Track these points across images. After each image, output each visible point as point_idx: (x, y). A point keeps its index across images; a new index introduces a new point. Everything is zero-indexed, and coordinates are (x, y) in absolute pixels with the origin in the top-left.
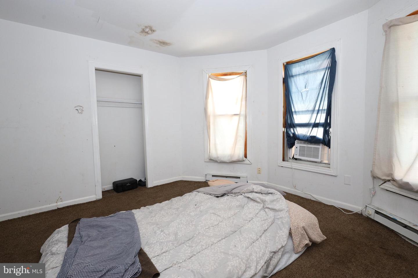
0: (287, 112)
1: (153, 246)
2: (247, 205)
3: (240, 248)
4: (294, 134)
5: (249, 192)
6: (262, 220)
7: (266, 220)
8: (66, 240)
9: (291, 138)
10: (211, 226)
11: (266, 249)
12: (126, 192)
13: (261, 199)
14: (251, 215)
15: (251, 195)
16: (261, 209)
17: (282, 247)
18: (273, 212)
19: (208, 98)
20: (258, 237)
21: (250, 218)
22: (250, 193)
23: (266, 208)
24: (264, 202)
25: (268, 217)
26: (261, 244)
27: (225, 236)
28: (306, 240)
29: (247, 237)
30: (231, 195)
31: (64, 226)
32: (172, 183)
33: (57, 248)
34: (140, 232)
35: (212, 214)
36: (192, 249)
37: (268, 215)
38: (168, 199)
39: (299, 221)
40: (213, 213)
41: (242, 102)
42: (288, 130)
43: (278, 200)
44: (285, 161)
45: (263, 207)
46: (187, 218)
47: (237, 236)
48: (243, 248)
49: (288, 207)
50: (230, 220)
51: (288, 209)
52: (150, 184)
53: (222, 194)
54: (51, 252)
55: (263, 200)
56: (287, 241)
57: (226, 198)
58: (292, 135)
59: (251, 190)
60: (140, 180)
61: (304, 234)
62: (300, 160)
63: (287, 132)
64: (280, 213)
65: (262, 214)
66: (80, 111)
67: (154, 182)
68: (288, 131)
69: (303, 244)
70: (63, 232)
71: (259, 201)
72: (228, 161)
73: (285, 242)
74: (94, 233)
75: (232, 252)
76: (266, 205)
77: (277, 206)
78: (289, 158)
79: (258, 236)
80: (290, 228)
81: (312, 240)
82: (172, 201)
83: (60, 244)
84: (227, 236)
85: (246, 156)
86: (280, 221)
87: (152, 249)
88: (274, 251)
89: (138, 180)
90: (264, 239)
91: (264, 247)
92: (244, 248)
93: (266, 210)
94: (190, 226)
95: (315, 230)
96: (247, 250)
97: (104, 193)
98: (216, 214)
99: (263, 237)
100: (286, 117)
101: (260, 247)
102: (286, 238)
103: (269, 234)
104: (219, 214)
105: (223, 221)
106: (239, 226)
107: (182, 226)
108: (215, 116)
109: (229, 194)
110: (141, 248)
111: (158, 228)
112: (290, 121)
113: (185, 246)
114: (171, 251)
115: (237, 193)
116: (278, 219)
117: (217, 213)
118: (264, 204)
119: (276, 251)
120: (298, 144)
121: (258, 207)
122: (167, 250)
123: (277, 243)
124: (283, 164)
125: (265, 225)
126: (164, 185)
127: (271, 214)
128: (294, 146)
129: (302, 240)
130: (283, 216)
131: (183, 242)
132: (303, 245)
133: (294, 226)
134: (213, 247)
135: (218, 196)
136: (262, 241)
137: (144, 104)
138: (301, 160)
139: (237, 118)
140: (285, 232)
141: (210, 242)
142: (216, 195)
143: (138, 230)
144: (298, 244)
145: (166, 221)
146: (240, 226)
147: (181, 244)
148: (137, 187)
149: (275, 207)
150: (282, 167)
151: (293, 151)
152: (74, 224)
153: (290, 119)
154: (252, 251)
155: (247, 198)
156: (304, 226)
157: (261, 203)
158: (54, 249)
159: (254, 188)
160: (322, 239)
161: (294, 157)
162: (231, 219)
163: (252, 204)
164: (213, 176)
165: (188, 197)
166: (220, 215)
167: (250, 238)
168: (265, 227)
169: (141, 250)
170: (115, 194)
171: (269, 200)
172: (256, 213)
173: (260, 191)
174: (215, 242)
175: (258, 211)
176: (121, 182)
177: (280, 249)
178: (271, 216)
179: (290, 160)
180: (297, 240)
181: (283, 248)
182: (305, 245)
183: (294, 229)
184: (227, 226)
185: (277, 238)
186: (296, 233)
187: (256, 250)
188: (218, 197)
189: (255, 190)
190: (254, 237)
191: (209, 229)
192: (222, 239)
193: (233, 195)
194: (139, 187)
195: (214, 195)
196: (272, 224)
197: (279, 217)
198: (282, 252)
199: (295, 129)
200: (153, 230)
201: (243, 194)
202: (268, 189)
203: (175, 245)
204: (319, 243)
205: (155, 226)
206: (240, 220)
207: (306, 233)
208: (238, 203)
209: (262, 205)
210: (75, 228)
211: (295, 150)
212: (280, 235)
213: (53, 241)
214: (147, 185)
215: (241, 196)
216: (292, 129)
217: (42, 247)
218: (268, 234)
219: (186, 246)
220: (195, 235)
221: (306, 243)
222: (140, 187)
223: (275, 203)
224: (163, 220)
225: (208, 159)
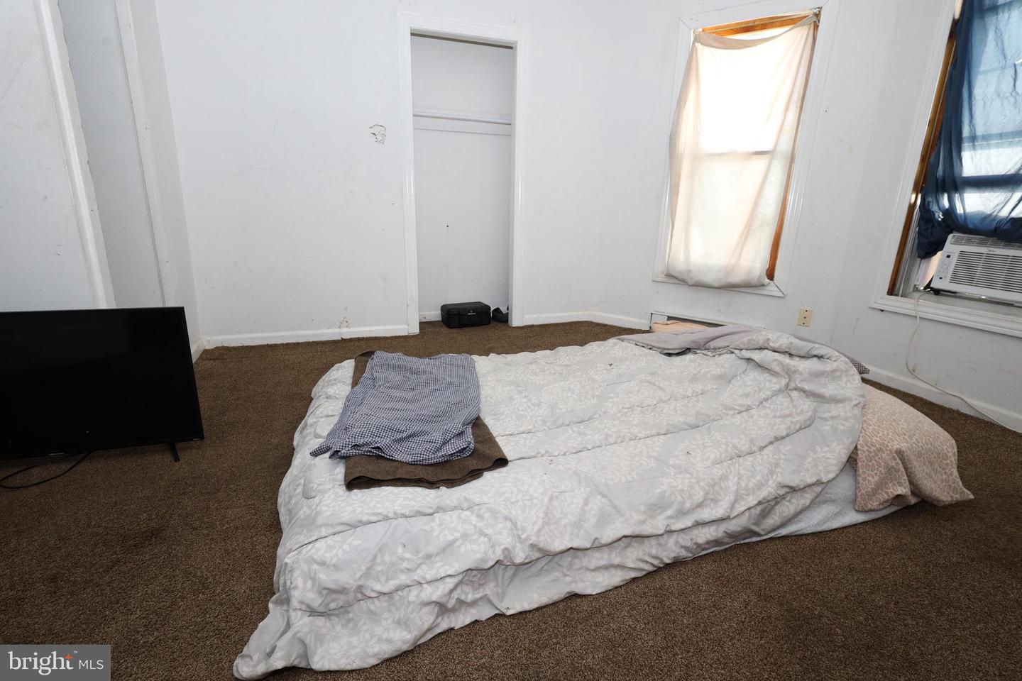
0: (939, 138)
1: (503, 417)
2: (740, 376)
3: (698, 459)
4: (950, 213)
5: (756, 347)
6: (775, 417)
7: (788, 416)
8: (350, 381)
9: (933, 226)
10: (638, 406)
11: (770, 476)
12: (467, 329)
13: (783, 366)
14: (748, 400)
15: (756, 356)
16: (780, 391)
17: (818, 483)
18: (814, 402)
19: (685, 102)
20: (755, 448)
21: (741, 405)
22: (757, 351)
23: (795, 389)
24: (790, 373)
25: (794, 410)
26: (759, 464)
27: (668, 430)
28: (900, 486)
29: (724, 441)
30: (704, 352)
31: (349, 361)
32: (567, 324)
33: (336, 391)
34: (482, 392)
35: (645, 382)
36: (585, 438)
37: (795, 407)
38: (552, 347)
39: (889, 435)
40: (649, 382)
41: (785, 115)
42: (930, 199)
43: (838, 374)
44: (897, 295)
45: (787, 385)
46: (583, 383)
47: (698, 436)
48: (707, 461)
49: (863, 396)
50: (689, 402)
51: (862, 400)
52: (517, 320)
53: (682, 348)
54: (326, 394)
55: (788, 369)
56: (837, 475)
57: (688, 357)
58: (940, 216)
59: (761, 343)
60: (497, 310)
61: (897, 471)
62: (952, 294)
63: (925, 207)
64: (833, 406)
65: (778, 403)
66: (379, 138)
67: (527, 317)
68: (929, 203)
69: (887, 493)
70: (345, 369)
71: (777, 369)
72: (716, 285)
73: (831, 476)
74: (396, 377)
75: (677, 462)
76: (795, 382)
77: (829, 390)
78: (911, 290)
79: (754, 445)
80: (856, 447)
81: (920, 492)
82: (558, 350)
83: (340, 385)
84: (674, 430)
85: (770, 274)
86: (828, 425)
87: (501, 422)
88: (792, 484)
89: (492, 309)
90: (771, 455)
91: (765, 471)
92: (710, 461)
93: (795, 394)
94: (589, 397)
95: (939, 469)
96: (718, 466)
97: (423, 325)
98: (654, 385)
99: (766, 451)
100: (932, 158)
101: (755, 469)
102: (836, 465)
103: (789, 447)
104: (662, 386)
105: (669, 400)
106: (709, 416)
107: (569, 394)
108: (698, 158)
109: (698, 351)
110: (479, 416)
111: (519, 391)
112: (944, 171)
113: (570, 432)
114: (539, 434)
115: (720, 348)
116: (826, 420)
117: (657, 383)
118: (790, 379)
119: (798, 486)
120: (954, 247)
121: (772, 386)
122: (531, 430)
123: (807, 470)
124: (888, 303)
125: (782, 427)
126: (547, 325)
127: (807, 405)
128: (939, 254)
129: (886, 484)
130: (842, 414)
131: (568, 424)
132: (888, 496)
133: (869, 445)
134: (632, 443)
135: (671, 352)
136: (762, 459)
137: (515, 124)
138: (956, 297)
139: (761, 163)
140: (837, 451)
141: (628, 432)
142: (665, 349)
143: (477, 386)
144: (869, 489)
145: (538, 383)
146: (712, 418)
147: (561, 426)
148: (488, 323)
149: (822, 391)
150: (882, 311)
151: (934, 268)
152: (363, 358)
153: (944, 164)
154: (731, 472)
155: (744, 362)
156: (904, 449)
157: (781, 375)
158: (331, 391)
159: (769, 339)
160: (957, 497)
161: (932, 286)
162: (692, 401)
163: (754, 375)
164: (670, 318)
165: (596, 348)
166: (665, 387)
167: (730, 445)
168: (782, 429)
169: (478, 418)
170: (444, 329)
171: (807, 370)
172: (764, 396)
173: (786, 347)
174: (640, 435)
175: (769, 393)
176: (456, 307)
177: (810, 486)
178: (805, 410)
179: (917, 295)
180: (871, 479)
181: (823, 486)
182: (892, 496)
183: (868, 450)
184: (676, 412)
185: (809, 460)
186: (873, 462)
187: (743, 472)
188: (670, 355)
189: (772, 345)
190: (743, 445)
191: (632, 411)
192: (659, 434)
193: (709, 353)
194: (493, 323)
195: (659, 350)
196: (801, 429)
197: (827, 415)
198: (815, 495)
199: (957, 196)
200: (509, 393)
201: (737, 352)
202: (810, 345)
203: (549, 424)
204: (943, 504)
205: (513, 387)
206: (715, 406)
207: (906, 468)
208: (719, 371)
209: (784, 382)
210: (366, 366)
211: (941, 264)
212: (820, 456)
213: (330, 381)
214: (511, 320)
215: (729, 355)
216: (946, 196)
217: (314, 389)
218: (786, 447)
219: (574, 432)
220: (596, 416)
221: (899, 492)
222: (495, 323)
223: (824, 380)
224: (531, 380)
225: (663, 275)
